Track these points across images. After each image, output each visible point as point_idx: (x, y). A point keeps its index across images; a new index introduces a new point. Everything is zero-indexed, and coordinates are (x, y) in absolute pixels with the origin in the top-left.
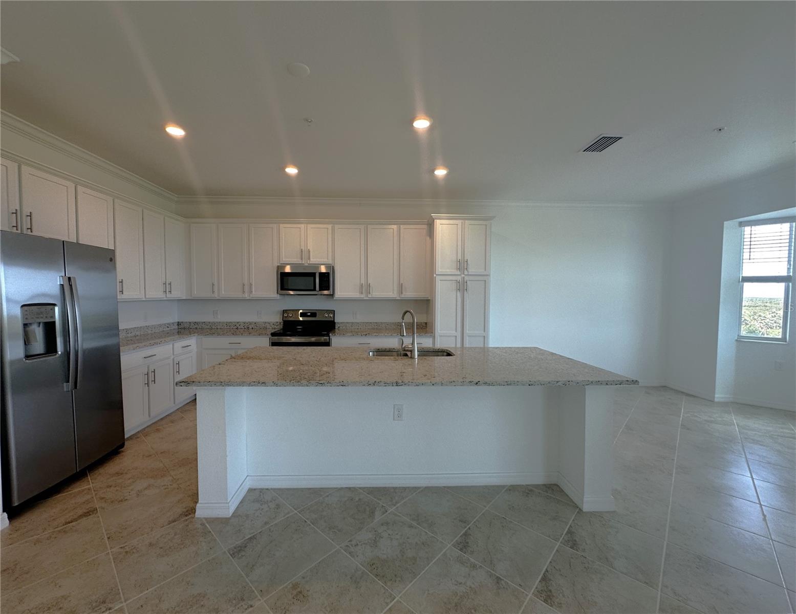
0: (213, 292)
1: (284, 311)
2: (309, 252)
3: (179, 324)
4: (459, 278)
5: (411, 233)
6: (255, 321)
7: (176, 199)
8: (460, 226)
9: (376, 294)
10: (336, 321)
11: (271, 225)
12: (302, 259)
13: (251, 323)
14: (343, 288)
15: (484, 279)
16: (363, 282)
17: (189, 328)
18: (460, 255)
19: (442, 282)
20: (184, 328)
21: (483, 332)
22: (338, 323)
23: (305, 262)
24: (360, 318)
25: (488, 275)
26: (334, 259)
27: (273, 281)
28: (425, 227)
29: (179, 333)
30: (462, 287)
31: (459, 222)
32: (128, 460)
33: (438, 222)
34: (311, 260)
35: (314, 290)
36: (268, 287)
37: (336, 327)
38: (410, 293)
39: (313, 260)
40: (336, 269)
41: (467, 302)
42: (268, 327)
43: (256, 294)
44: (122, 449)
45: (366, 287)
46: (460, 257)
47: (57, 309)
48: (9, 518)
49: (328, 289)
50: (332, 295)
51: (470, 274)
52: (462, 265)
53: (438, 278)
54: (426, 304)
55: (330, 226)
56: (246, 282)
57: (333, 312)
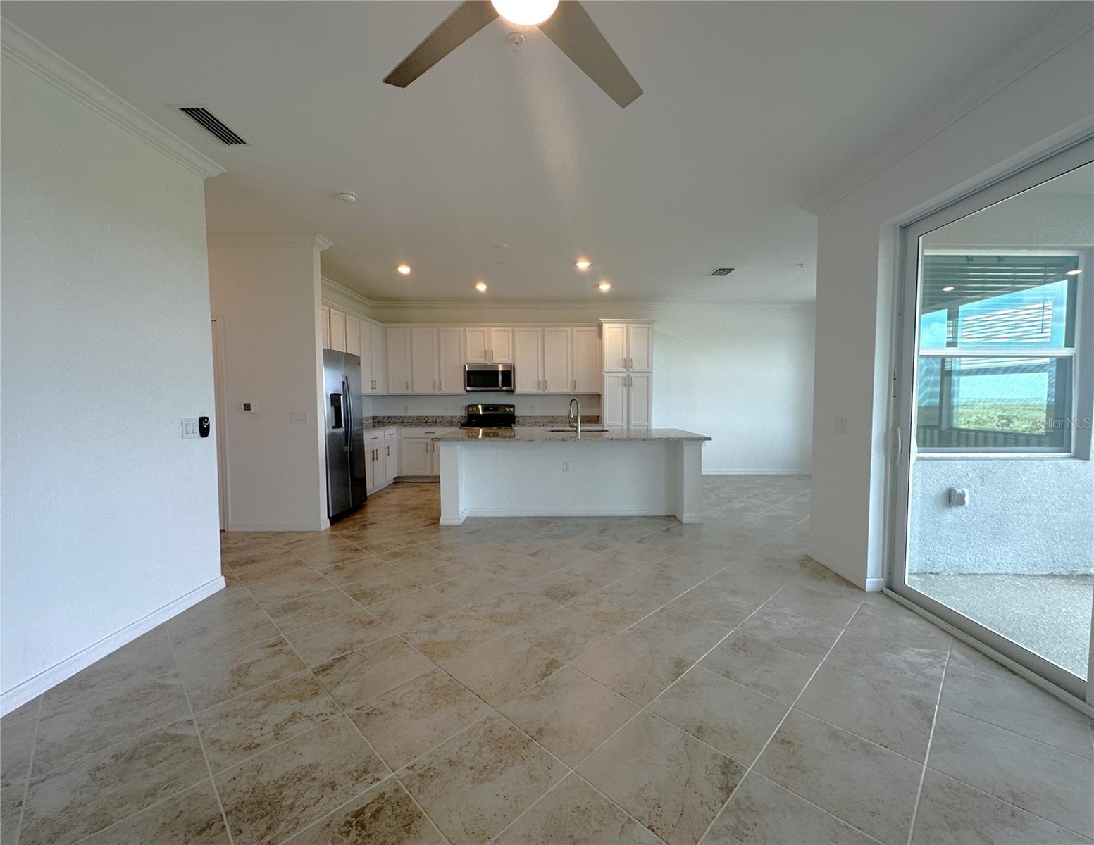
0: (408, 389)
1: (469, 406)
2: (492, 352)
3: (374, 418)
4: (625, 375)
5: (583, 335)
6: (442, 415)
7: (371, 305)
8: (625, 329)
9: (552, 390)
10: (516, 415)
11: (458, 329)
12: (486, 359)
13: (438, 417)
14: (523, 384)
15: (647, 375)
16: (540, 379)
17: (383, 422)
18: (625, 354)
19: (610, 379)
20: (379, 422)
21: (646, 422)
22: (518, 417)
23: (489, 362)
24: (538, 413)
25: (651, 372)
26: (514, 357)
27: (460, 379)
28: (596, 328)
29: (374, 426)
30: (627, 383)
31: (624, 325)
32: (371, 509)
33: (606, 326)
34: (494, 359)
35: (498, 386)
36: (456, 384)
37: (516, 421)
38: (582, 389)
39: (496, 360)
40: (516, 367)
41: (632, 396)
42: (455, 420)
43: (445, 390)
44: (365, 503)
45: (542, 384)
46: (625, 357)
47: (342, 397)
48: (331, 522)
49: (510, 385)
50: (512, 392)
51: (634, 370)
52: (627, 363)
53: (606, 375)
54: (597, 398)
55: (510, 329)
56: (436, 379)
57: (513, 406)
